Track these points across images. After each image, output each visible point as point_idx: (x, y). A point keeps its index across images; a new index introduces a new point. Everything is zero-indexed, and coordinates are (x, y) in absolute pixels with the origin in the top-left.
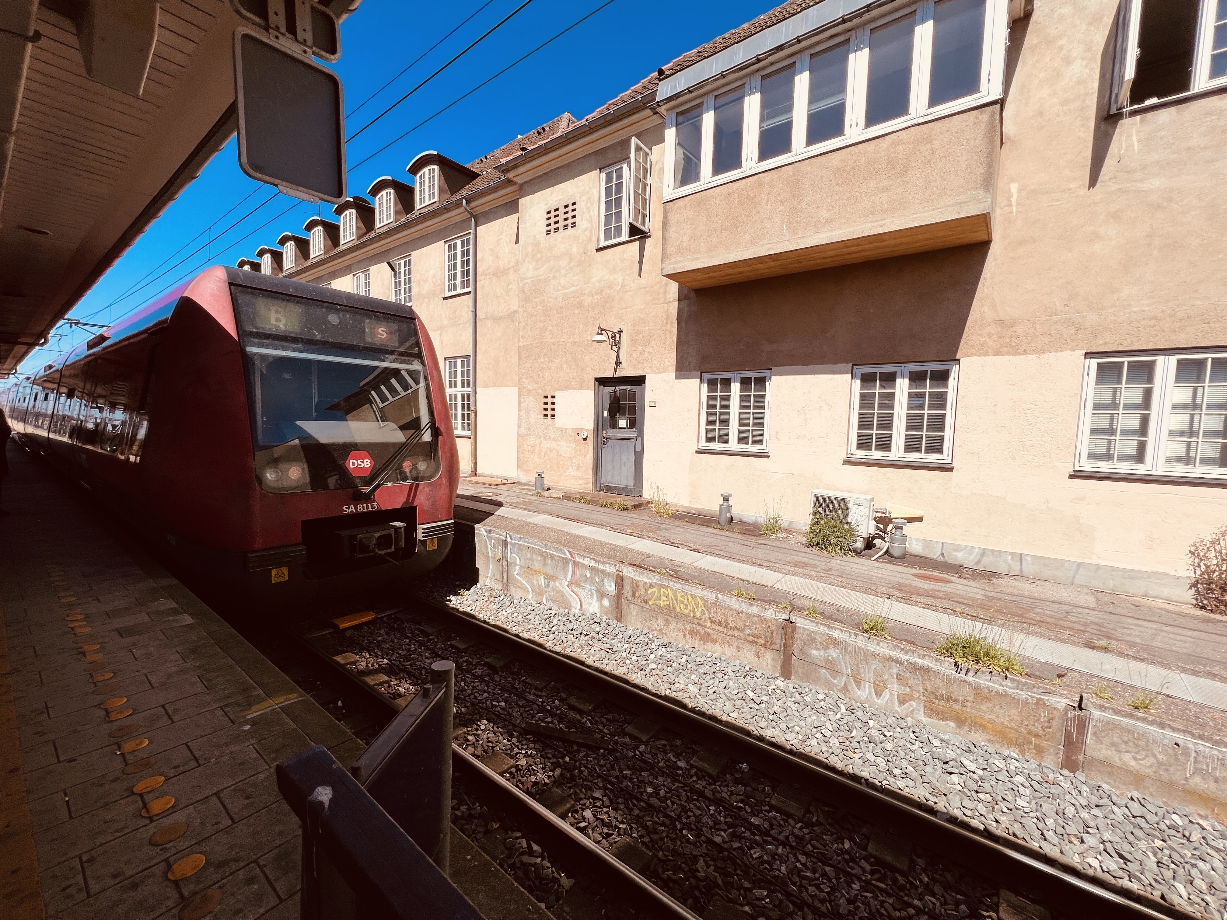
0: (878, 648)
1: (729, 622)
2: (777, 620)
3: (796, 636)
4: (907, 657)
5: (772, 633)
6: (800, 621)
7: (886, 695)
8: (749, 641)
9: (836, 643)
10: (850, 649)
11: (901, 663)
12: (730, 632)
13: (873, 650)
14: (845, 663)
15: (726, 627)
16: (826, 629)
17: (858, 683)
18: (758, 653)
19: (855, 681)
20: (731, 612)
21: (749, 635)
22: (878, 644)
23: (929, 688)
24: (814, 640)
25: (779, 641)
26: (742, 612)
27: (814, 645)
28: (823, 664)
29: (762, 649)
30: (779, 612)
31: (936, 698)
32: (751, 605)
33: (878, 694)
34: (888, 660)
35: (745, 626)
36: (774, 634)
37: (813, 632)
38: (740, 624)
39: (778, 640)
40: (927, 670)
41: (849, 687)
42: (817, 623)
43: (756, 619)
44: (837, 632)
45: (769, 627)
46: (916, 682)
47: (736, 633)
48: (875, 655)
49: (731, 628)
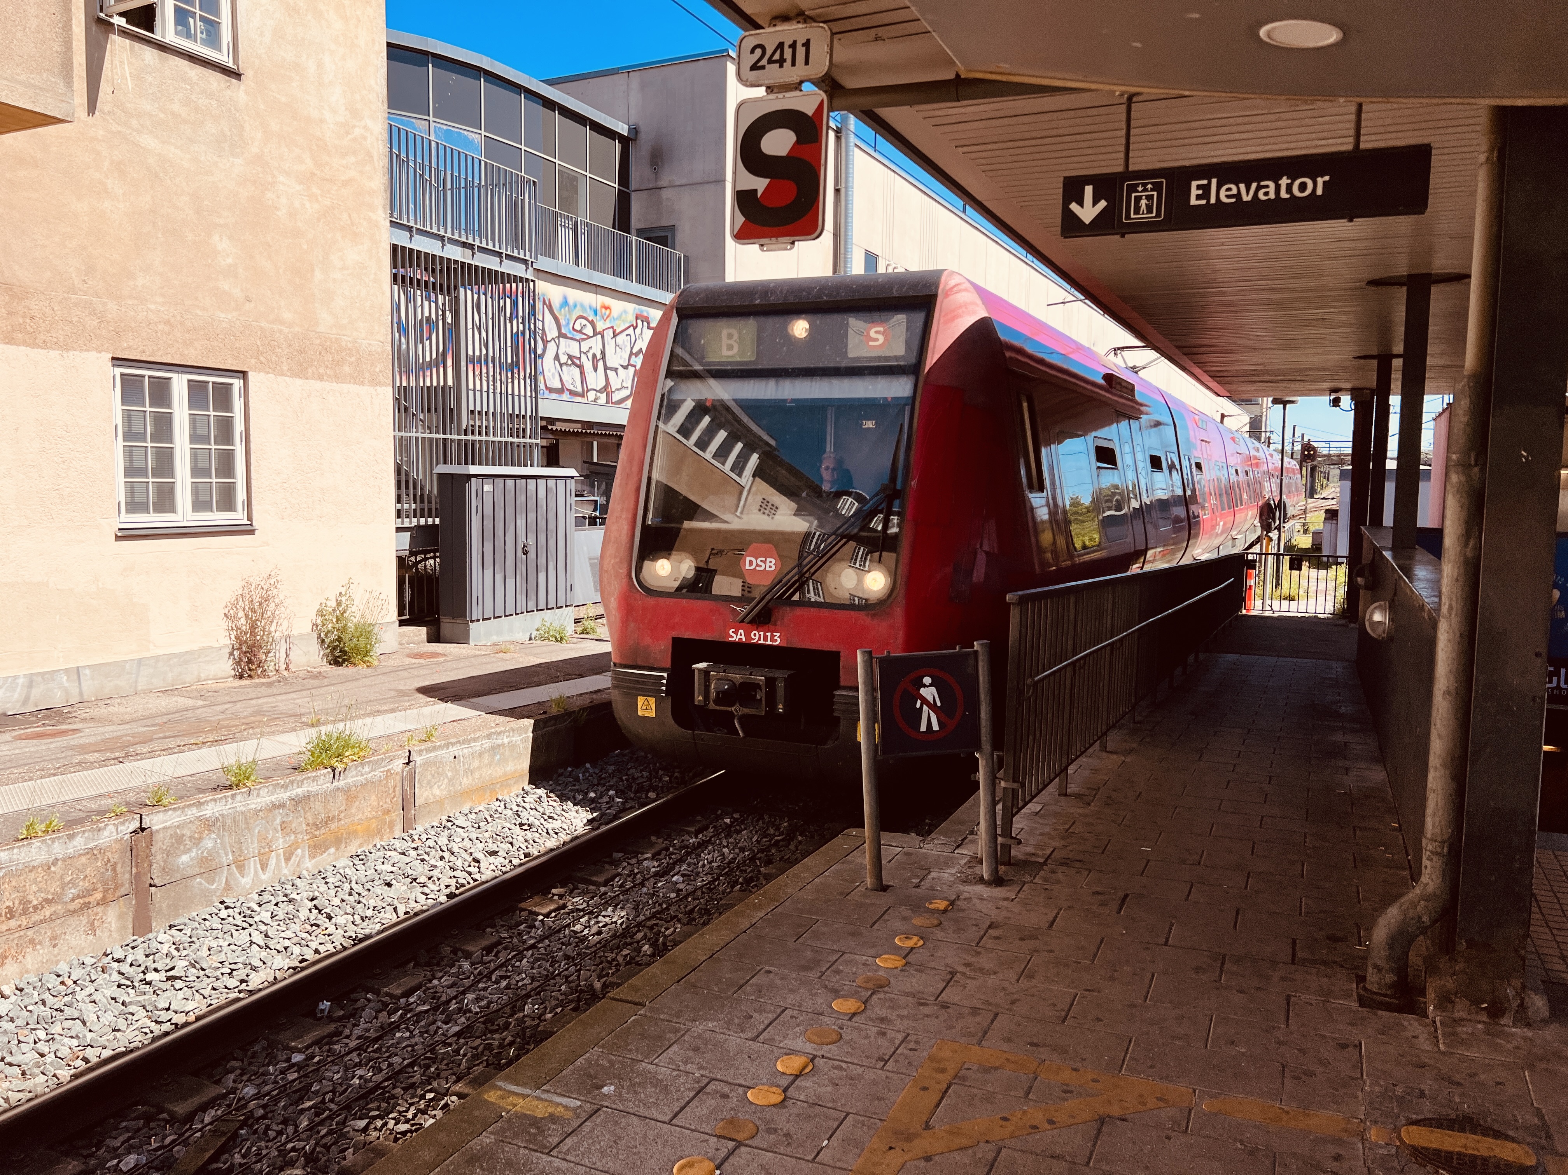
0: (259, 800)
1: (31, 897)
2: (122, 839)
3: (153, 851)
4: (288, 794)
5: (114, 869)
6: (155, 821)
7: (273, 862)
8: (74, 912)
9: (209, 824)
10: (229, 822)
11: (282, 805)
12: (36, 917)
13: (253, 806)
14: (224, 848)
15: (25, 912)
16: (194, 810)
17: (241, 868)
18: (92, 924)
19: (238, 867)
20: (32, 875)
21: (73, 900)
22: (258, 795)
23: (311, 822)
24: (180, 839)
25: (127, 876)
26: (55, 862)
27: (182, 847)
28: (197, 870)
29: (99, 909)
30: (123, 823)
31: (318, 829)
32: (71, 837)
33: (264, 866)
34: (270, 810)
35: (63, 886)
36: (119, 868)
37: (178, 827)
38: (55, 887)
39: (125, 876)
40: (305, 799)
41: (232, 882)
42: (183, 808)
43: (84, 859)
44: (211, 805)
45: (109, 860)
46: (299, 823)
47: (47, 912)
48: (257, 812)
49: (35, 908)
